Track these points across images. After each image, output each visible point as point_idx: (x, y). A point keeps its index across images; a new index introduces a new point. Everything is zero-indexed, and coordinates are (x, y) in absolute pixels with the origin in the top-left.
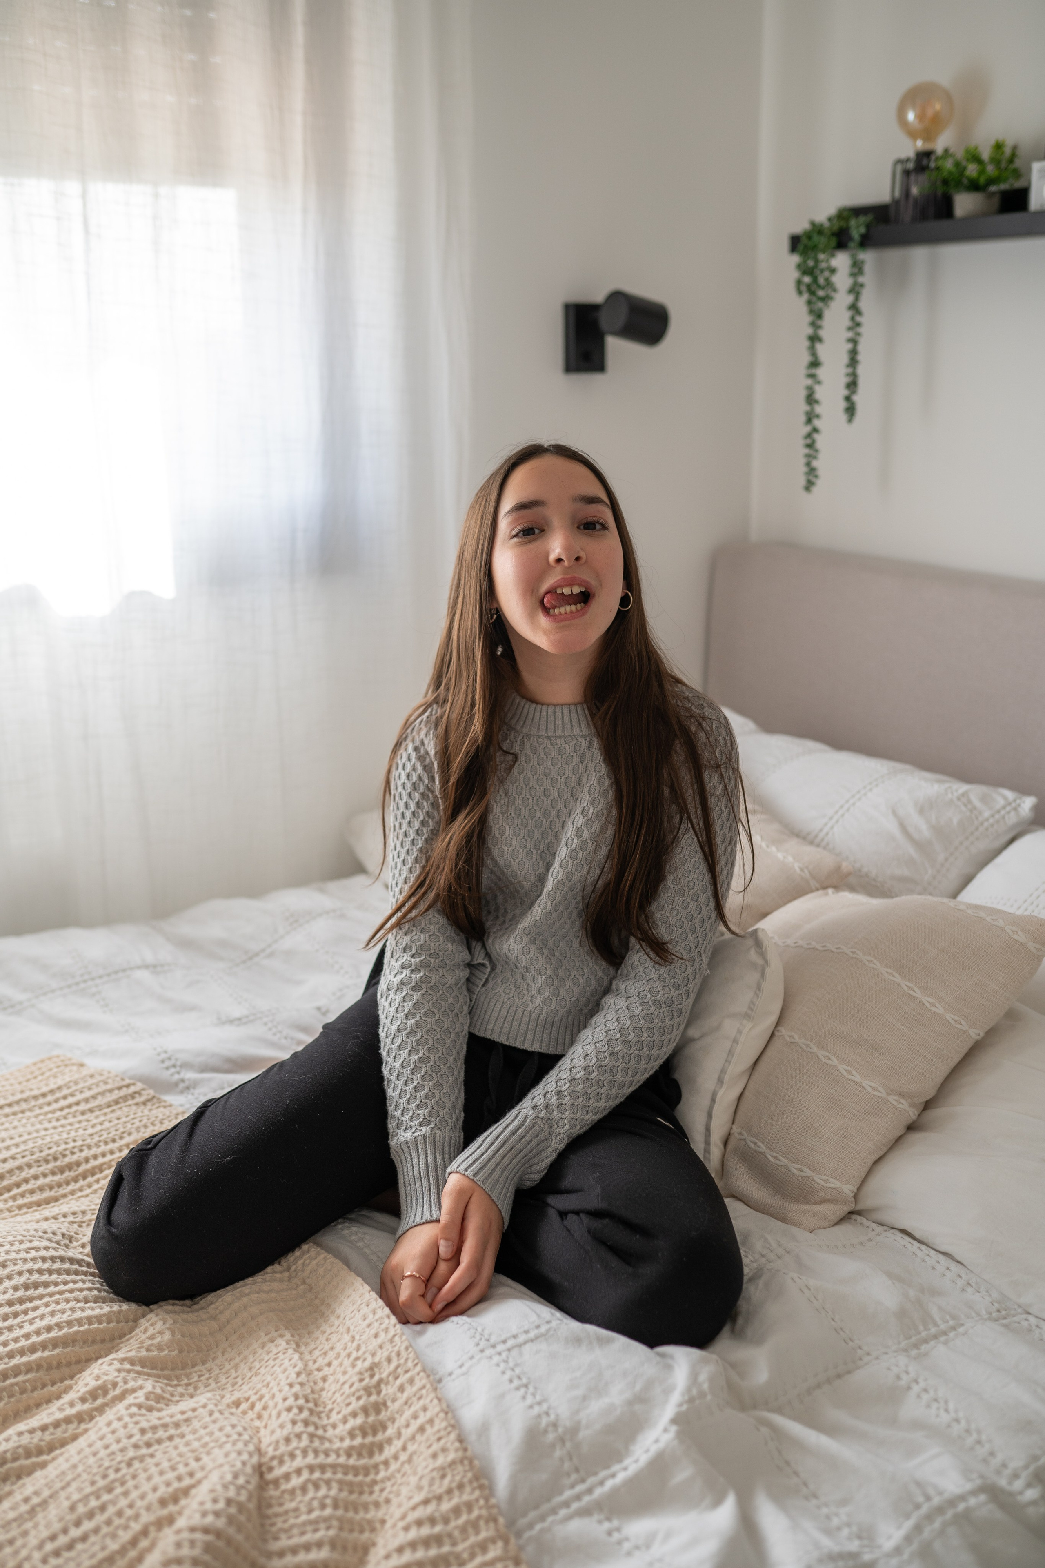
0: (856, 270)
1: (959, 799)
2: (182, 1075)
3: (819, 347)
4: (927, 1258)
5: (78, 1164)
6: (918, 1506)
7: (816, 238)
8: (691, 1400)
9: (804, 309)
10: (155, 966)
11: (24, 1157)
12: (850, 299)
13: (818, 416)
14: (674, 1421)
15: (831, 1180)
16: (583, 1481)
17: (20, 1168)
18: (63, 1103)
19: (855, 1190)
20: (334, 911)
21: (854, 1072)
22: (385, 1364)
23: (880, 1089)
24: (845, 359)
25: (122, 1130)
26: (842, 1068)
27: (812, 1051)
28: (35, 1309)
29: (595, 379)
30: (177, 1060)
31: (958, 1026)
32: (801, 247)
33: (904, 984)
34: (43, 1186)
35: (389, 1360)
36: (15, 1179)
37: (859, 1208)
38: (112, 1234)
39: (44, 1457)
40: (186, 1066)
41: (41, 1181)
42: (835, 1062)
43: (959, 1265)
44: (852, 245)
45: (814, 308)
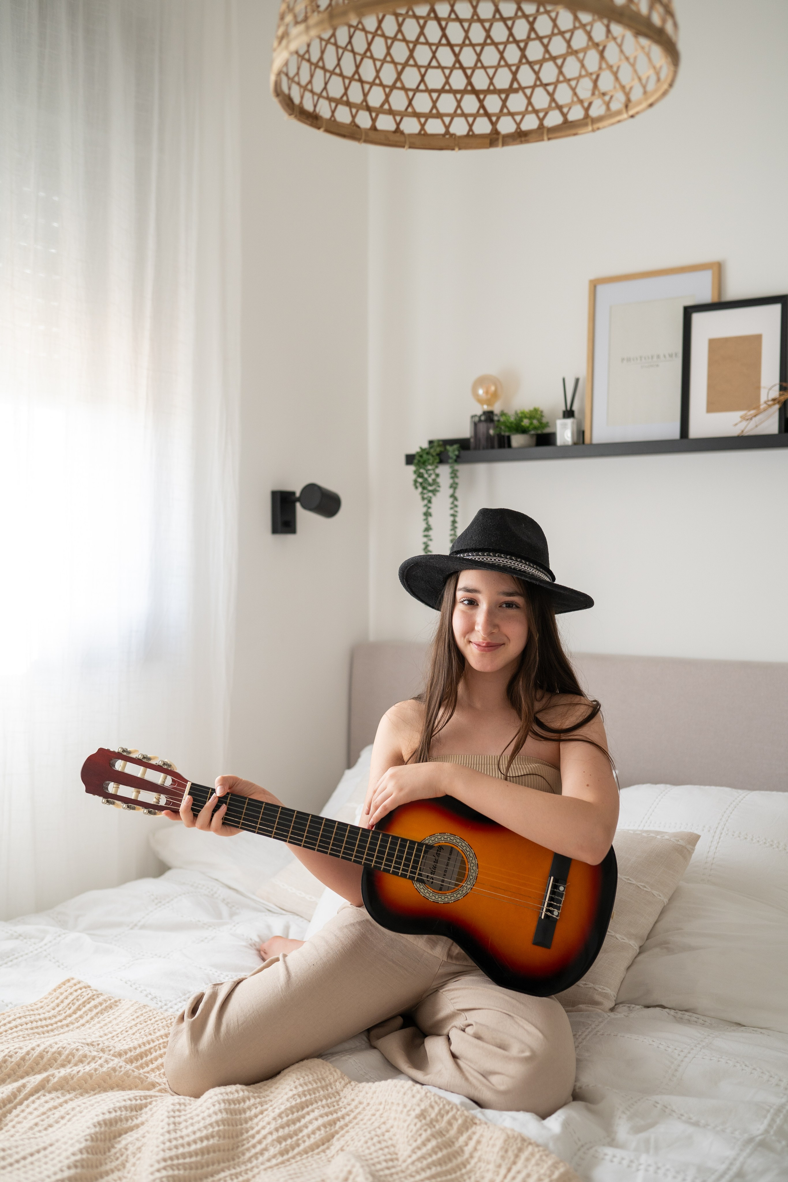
0: (453, 475)
3: (430, 519)
7: (425, 457)
9: (419, 497)
12: (451, 491)
15: (605, 988)
24: (449, 526)
29: (290, 537)
32: (416, 461)
44: (450, 461)
45: (425, 496)
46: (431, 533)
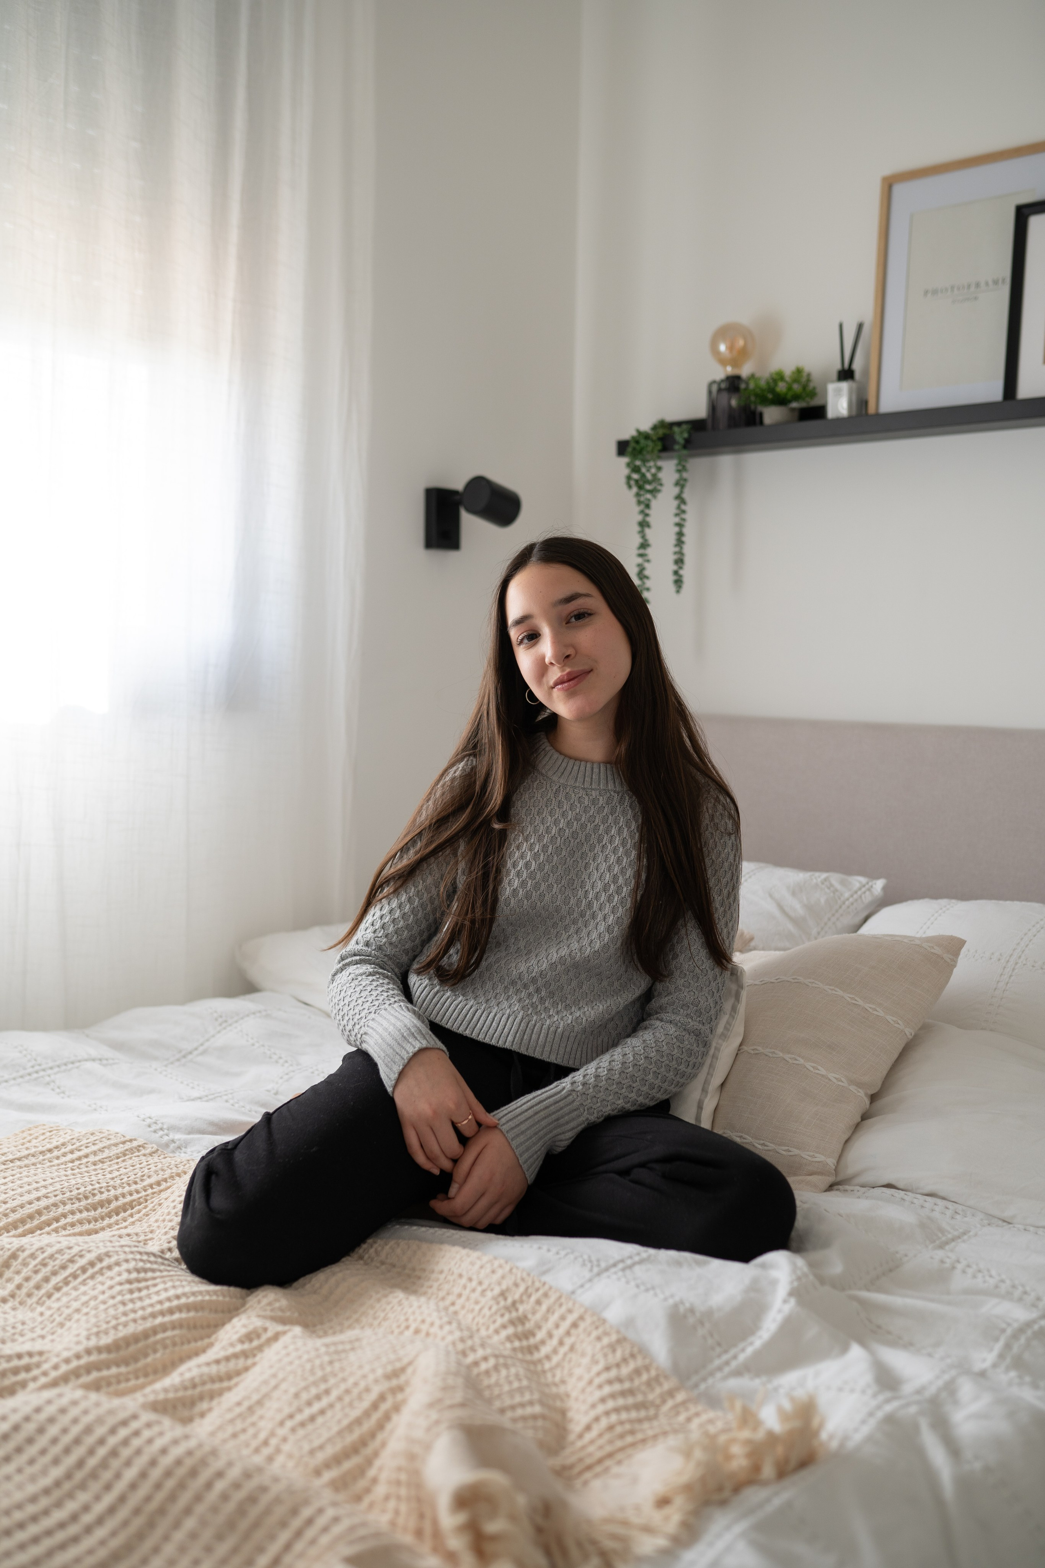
0: (680, 468)
1: (823, 883)
2: (171, 1136)
3: (647, 531)
4: (915, 1201)
5: (109, 1202)
6: (1003, 1331)
7: (643, 442)
8: (799, 1279)
9: (634, 500)
10: (100, 1060)
11: (55, 1196)
12: (676, 490)
13: (648, 589)
14: (791, 1294)
15: (817, 1155)
16: (727, 1351)
17: (55, 1205)
18: (70, 1157)
19: (836, 1164)
20: (260, 1012)
21: (819, 1068)
23: (843, 1079)
24: (672, 539)
25: (140, 1174)
26: (809, 1065)
27: (777, 1056)
28: (155, 1285)
29: (452, 555)
30: (162, 1123)
31: (896, 1025)
32: (629, 449)
33: (847, 996)
34: (82, 1220)
35: (516, 1285)
36: (52, 1214)
37: (839, 1179)
39: (225, 1384)
40: (173, 1128)
41: (78, 1216)
42: (801, 1061)
43: (944, 1201)
44: (677, 447)
45: (642, 499)
46: (649, 551)
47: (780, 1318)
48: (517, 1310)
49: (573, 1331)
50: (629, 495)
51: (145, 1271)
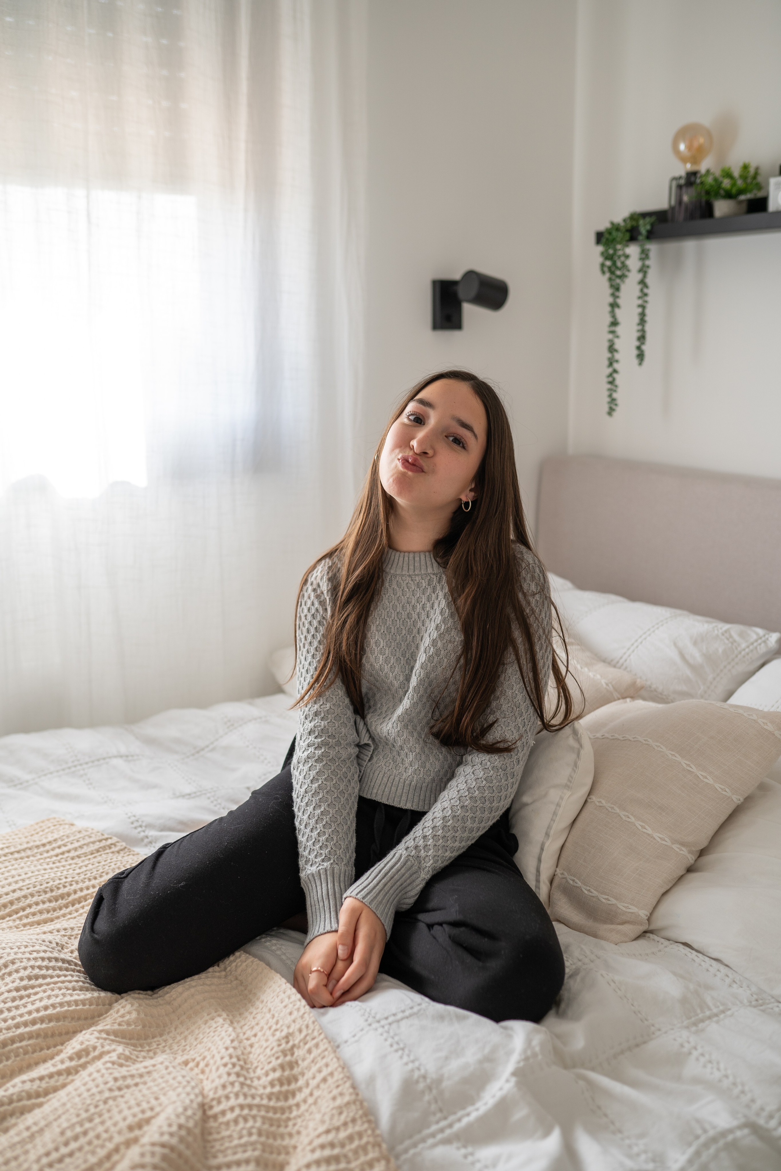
0: (644, 256)
1: (723, 634)
2: (146, 833)
3: (617, 311)
4: (703, 963)
5: (69, 895)
6: (697, 1137)
7: (614, 234)
8: (526, 1059)
9: (607, 284)
10: (127, 756)
11: (28, 889)
12: (640, 276)
13: (617, 361)
14: (514, 1074)
15: (630, 906)
16: (445, 1118)
17: (25, 897)
18: (58, 851)
19: (649, 915)
20: (260, 718)
21: (647, 827)
22: (297, 1033)
23: (666, 839)
24: (636, 319)
25: (101, 871)
26: (638, 824)
27: (615, 812)
28: (36, 994)
29: (455, 334)
30: (142, 822)
31: (724, 793)
32: (604, 240)
33: (684, 762)
34: (42, 910)
35: (300, 1031)
36: (21, 904)
37: (652, 927)
38: (95, 939)
39: (41, 1100)
40: (149, 826)
41: (41, 906)
42: (633, 819)
43: (727, 968)
44: (640, 238)
45: (614, 283)
47: (499, 1095)
48: (292, 1054)
49: (322, 1086)
50: (603, 281)
51: (37, 977)
